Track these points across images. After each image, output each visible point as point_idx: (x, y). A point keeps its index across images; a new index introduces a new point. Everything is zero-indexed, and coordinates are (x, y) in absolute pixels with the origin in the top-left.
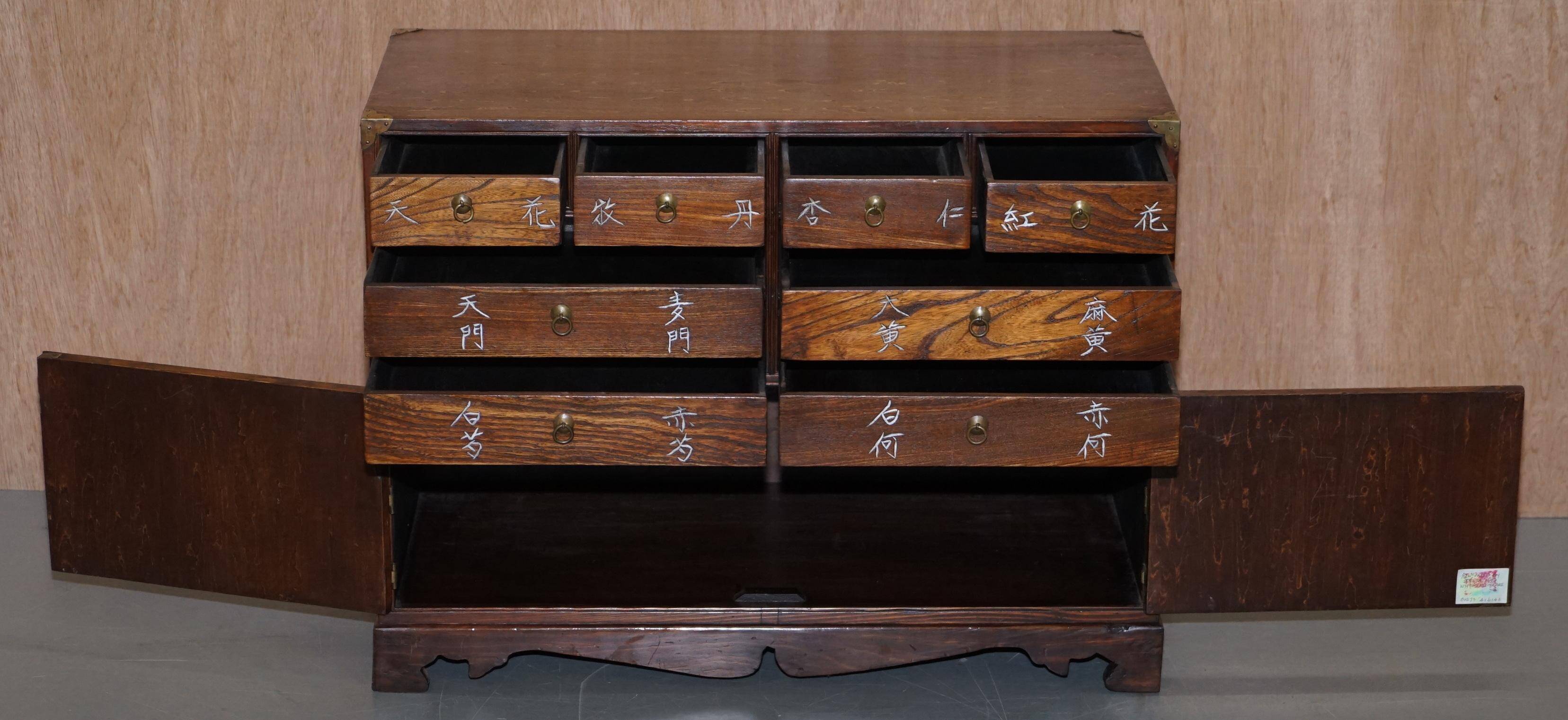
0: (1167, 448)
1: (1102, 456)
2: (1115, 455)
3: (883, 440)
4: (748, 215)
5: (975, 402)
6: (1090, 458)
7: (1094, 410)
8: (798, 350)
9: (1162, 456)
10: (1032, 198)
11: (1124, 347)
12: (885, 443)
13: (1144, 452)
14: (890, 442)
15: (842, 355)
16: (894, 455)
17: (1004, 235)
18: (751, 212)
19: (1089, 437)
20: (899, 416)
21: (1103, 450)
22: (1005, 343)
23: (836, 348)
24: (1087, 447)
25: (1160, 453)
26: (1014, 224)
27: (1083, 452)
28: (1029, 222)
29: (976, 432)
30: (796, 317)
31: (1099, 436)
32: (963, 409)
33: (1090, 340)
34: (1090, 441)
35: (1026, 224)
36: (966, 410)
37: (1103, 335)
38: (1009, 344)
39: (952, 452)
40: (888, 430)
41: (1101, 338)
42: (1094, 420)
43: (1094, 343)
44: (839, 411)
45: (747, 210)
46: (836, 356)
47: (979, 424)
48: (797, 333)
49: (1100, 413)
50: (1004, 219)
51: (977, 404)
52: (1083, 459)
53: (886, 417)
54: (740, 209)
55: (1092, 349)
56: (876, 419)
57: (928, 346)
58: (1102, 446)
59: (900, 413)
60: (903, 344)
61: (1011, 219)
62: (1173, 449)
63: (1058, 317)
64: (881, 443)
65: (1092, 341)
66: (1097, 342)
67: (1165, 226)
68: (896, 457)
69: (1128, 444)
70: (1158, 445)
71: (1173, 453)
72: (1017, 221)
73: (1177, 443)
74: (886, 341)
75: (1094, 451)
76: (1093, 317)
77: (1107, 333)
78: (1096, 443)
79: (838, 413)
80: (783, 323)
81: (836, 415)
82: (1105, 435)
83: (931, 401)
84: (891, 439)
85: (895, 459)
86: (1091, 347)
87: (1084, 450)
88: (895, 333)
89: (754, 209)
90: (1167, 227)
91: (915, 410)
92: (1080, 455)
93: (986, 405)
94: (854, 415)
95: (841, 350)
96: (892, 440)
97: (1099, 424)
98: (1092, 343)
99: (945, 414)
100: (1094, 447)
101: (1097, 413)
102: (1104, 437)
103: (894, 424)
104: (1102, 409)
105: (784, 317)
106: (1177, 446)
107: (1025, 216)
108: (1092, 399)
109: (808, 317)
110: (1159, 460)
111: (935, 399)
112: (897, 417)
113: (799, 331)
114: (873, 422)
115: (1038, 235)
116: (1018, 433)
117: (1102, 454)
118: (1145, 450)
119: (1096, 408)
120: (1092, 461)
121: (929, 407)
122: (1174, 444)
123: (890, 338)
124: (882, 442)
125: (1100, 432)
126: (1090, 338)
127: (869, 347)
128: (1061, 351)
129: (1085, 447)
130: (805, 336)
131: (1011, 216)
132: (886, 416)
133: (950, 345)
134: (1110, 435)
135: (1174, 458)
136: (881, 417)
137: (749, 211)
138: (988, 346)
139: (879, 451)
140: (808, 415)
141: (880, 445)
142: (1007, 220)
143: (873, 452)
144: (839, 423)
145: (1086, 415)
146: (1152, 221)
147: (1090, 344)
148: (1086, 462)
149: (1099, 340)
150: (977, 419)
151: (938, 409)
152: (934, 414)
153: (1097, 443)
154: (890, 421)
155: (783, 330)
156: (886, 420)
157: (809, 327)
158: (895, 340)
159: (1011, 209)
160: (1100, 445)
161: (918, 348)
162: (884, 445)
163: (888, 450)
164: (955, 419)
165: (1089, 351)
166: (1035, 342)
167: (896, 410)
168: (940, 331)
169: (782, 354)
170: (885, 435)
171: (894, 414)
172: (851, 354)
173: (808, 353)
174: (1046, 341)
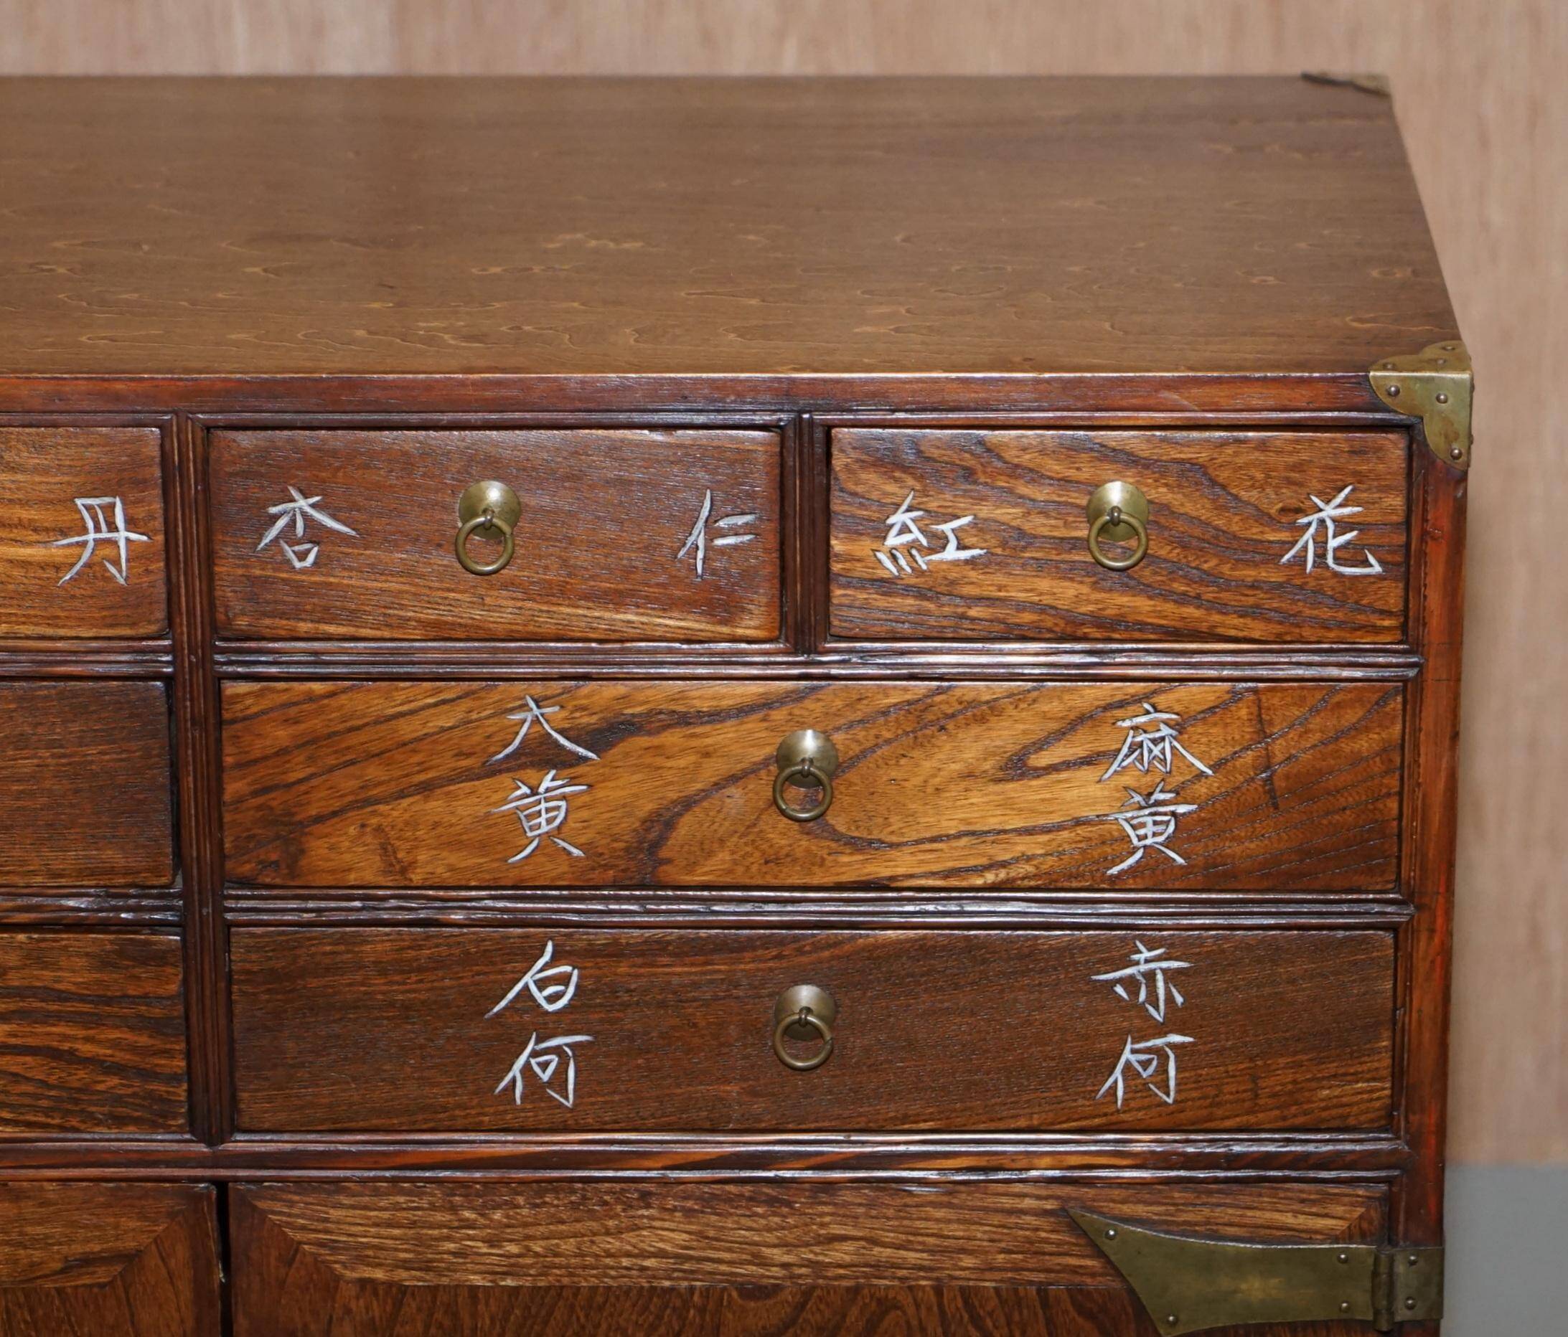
0: (1357, 1077)
1: (1170, 1101)
2: (1205, 1097)
3: (535, 1054)
4: (114, 543)
5: (796, 945)
6: (1133, 1104)
7: (1143, 967)
8: (274, 857)
9: (1344, 1100)
10: (969, 474)
11: (1237, 849)
12: (539, 1064)
13: (1290, 1087)
14: (554, 1059)
15: (404, 871)
16: (567, 1098)
17: (886, 585)
18: (122, 535)
19: (1128, 1047)
20: (578, 987)
21: (1172, 1083)
22: (882, 836)
23: (385, 849)
24: (1123, 1072)
25: (1337, 1092)
26: (914, 552)
27: (1114, 1087)
28: (961, 547)
29: (801, 1031)
30: (265, 758)
31: (1159, 1042)
32: (761, 966)
33: (1134, 827)
34: (1133, 1058)
35: (951, 553)
36: (771, 970)
37: (1173, 814)
38: (894, 839)
39: (736, 1089)
40: (547, 1025)
41: (1168, 823)
42: (1143, 996)
43: (1145, 837)
44: (403, 972)
45: (112, 527)
46: (385, 873)
47: (808, 1010)
48: (271, 809)
49: (1160, 977)
50: (885, 538)
51: (800, 952)
52: (1112, 1109)
53: (541, 989)
54: (90, 525)
55: (1139, 854)
56: (511, 995)
57: (656, 845)
58: (1166, 1072)
59: (580, 977)
60: (583, 840)
61: (906, 538)
62: (1374, 1079)
63: (1041, 759)
64: (527, 1064)
65: (1141, 832)
66: (1154, 834)
67: (1372, 560)
68: (575, 1104)
69: (1242, 1066)
70: (1332, 1067)
71: (1372, 1091)
72: (924, 542)
73: (1388, 1062)
74: (531, 829)
75: (1145, 1084)
76: (1142, 762)
77: (1182, 809)
78: (1149, 1062)
79: (397, 978)
80: (226, 777)
81: (392, 983)
82: (1176, 1038)
83: (669, 943)
84: (557, 1050)
85: (571, 1110)
86: (1135, 849)
87: (1116, 1082)
88: (558, 808)
89: (131, 524)
90: (1381, 562)
91: (623, 969)
92: (1104, 1096)
93: (826, 954)
94: (447, 982)
95: (400, 855)
96: (559, 1056)
97: (1157, 1008)
98: (1140, 838)
99: (711, 982)
100: (1145, 1075)
101: (1150, 976)
102: (1173, 1046)
103: (565, 1007)
104: (1165, 965)
105: (229, 760)
106: (1386, 1073)
107: (947, 528)
108: (1135, 937)
109: (301, 758)
110: (1334, 1112)
111: (681, 937)
112: (571, 990)
113: (276, 800)
114: (503, 1004)
115: (987, 584)
116: (920, 1036)
117: (1168, 1095)
118: (1295, 1082)
119: (1147, 961)
120: (1140, 1115)
121: (665, 960)
122: (1376, 1065)
123: (542, 820)
124: (533, 1061)
125: (1161, 1030)
126: (1134, 822)
127: (483, 847)
128: (1051, 861)
129: (1118, 1073)
130: (293, 815)
131: (905, 529)
132: (542, 984)
133: (722, 841)
134: (1191, 1039)
135: (1378, 1104)
136: (526, 987)
137: (116, 530)
138: (833, 845)
139: (525, 1087)
140: (314, 983)
141: (527, 1066)
142: (893, 540)
143: (505, 1089)
144: (406, 1007)
145: (1120, 981)
146: (1333, 543)
147: (1135, 841)
148: (1124, 1117)
149: (1160, 828)
150: (806, 994)
151: (692, 965)
152: (675, 980)
153: (1155, 1063)
154: (552, 999)
155: (227, 797)
156: (539, 997)
157: (303, 788)
158: (559, 828)
159: (904, 507)
160: (1163, 1069)
161: (627, 850)
162: (537, 1069)
163: (550, 1084)
164: (741, 994)
165: (1131, 861)
166: (973, 833)
167: (568, 969)
168: (688, 804)
169: (229, 865)
170: (537, 1043)
171: (564, 980)
172: (429, 869)
173: (303, 862)
174: (1005, 832)
